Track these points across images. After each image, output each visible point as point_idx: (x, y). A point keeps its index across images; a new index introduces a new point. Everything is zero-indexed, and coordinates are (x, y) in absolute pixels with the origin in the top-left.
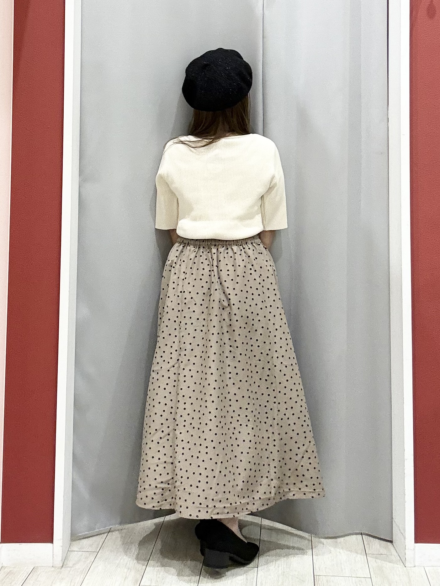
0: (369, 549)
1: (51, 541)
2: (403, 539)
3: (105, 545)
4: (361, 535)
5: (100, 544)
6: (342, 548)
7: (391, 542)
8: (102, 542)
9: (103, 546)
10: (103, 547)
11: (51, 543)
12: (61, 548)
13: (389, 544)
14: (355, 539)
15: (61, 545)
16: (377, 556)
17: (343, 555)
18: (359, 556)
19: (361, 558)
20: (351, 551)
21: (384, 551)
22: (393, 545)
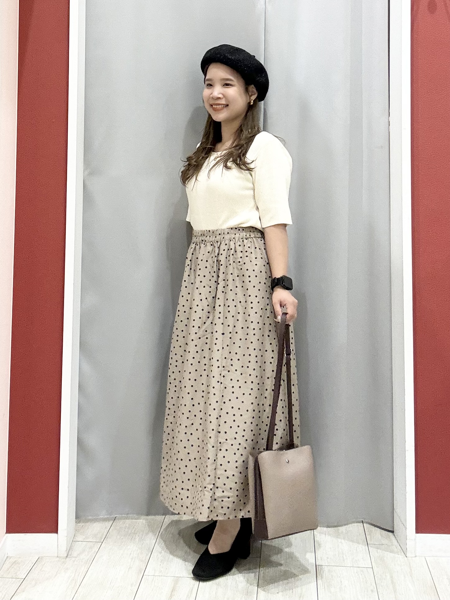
0: (371, 540)
1: (56, 532)
2: (404, 529)
3: (109, 535)
4: (362, 524)
6: (344, 539)
7: (392, 532)
8: (106, 532)
10: (108, 537)
11: (55, 533)
12: (66, 538)
13: (390, 534)
14: (356, 528)
15: (66, 535)
16: (379, 546)
17: (345, 545)
18: (360, 546)
19: (362, 548)
20: (353, 541)
21: (385, 542)
22: (394, 535)
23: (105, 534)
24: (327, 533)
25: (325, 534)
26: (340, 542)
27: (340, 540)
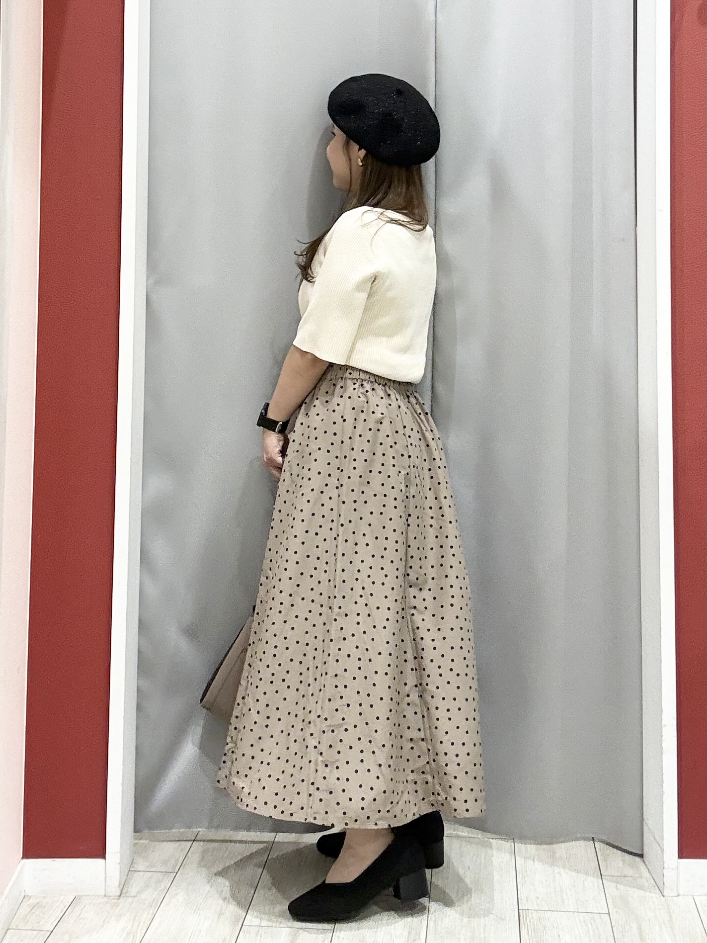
0: (607, 869)
1: (103, 856)
2: (659, 851)
3: (187, 861)
4: (592, 842)
5: (180, 860)
6: (564, 867)
7: (641, 856)
8: (183, 857)
9: (184, 863)
10: (185, 865)
11: (102, 858)
12: (118, 866)
13: (637, 859)
14: (582, 850)
15: (118, 861)
16: (620, 879)
17: (565, 877)
18: (590, 879)
19: (593, 882)
20: (578, 872)
21: (629, 871)
22: (644, 861)
23: (181, 860)
24: (536, 859)
25: (534, 860)
26: (557, 871)
27: (557, 870)
